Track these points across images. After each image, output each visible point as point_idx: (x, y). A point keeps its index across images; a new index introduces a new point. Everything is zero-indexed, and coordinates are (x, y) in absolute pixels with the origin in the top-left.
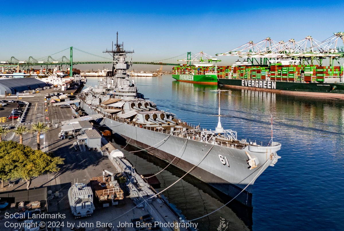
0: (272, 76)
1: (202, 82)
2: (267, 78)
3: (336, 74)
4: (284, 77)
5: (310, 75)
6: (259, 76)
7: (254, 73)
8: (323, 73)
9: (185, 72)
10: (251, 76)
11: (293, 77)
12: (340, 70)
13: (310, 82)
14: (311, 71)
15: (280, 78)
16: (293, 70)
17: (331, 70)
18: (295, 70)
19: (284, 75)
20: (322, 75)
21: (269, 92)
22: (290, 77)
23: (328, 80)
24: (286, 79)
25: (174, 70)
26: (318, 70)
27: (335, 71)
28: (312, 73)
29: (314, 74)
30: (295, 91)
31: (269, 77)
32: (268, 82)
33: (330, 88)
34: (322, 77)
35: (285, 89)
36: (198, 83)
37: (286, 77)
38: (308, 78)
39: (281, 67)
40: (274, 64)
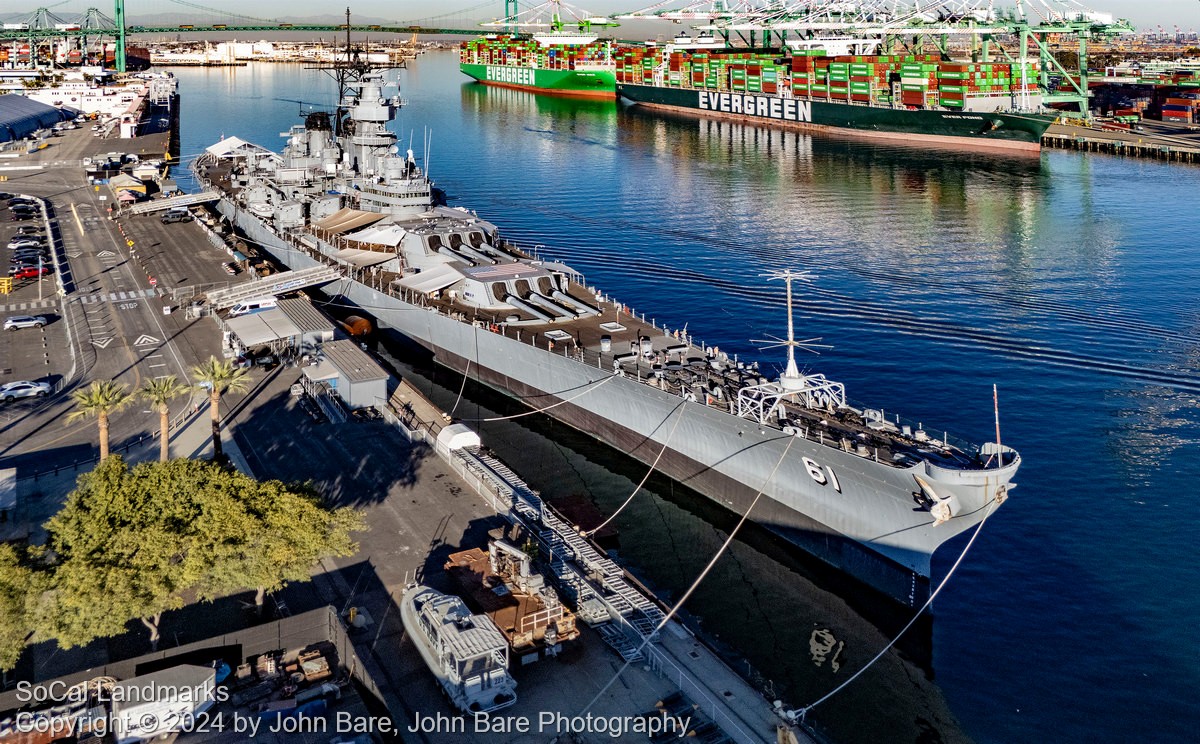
0: (797, 86)
1: (565, 91)
2: (780, 92)
3: (999, 87)
4: (835, 89)
5: (919, 88)
6: (754, 82)
7: (738, 74)
8: (961, 85)
9: (504, 57)
10: (729, 80)
11: (865, 91)
12: (1010, 75)
13: (920, 106)
14: (922, 77)
15: (825, 92)
16: (865, 73)
17: (984, 76)
18: (871, 73)
19: (835, 84)
20: (956, 89)
21: (790, 130)
22: (855, 91)
23: (978, 104)
24: (843, 96)
25: (465, 52)
26: (945, 75)
27: (997, 77)
28: (925, 82)
29: (930, 87)
30: (874, 129)
31: (789, 87)
32: (786, 103)
33: (983, 125)
34: (959, 96)
35: (843, 124)
36: (550, 95)
37: (843, 90)
38: (913, 97)
39: (824, 60)
40: (803, 53)
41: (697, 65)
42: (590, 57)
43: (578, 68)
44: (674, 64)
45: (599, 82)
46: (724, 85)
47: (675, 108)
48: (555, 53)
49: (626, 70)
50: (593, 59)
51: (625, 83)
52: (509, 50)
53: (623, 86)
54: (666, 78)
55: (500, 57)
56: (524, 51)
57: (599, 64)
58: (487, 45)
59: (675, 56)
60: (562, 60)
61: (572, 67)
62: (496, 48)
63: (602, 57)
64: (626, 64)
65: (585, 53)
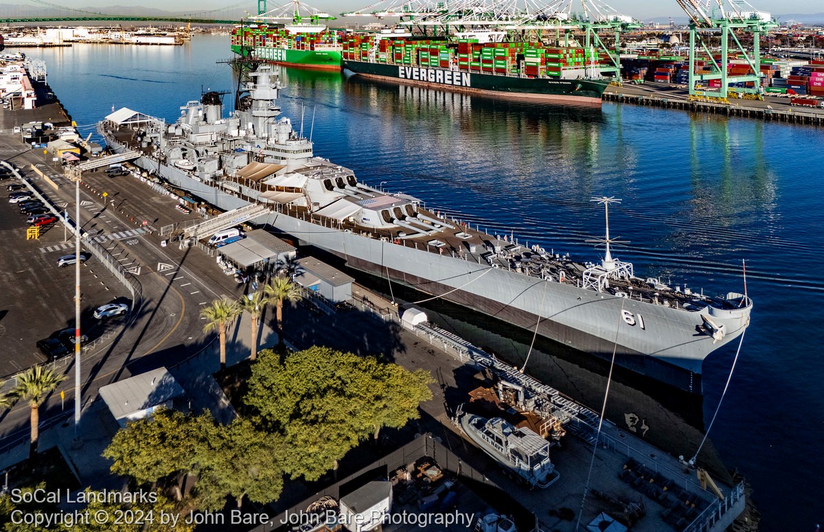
0: (461, 63)
1: (307, 65)
2: (451, 66)
3: (578, 63)
4: (485, 65)
5: (535, 64)
6: (434, 60)
7: (424, 55)
8: (559, 62)
9: (264, 41)
10: (418, 58)
11: (503, 66)
12: (584, 56)
13: (536, 76)
14: (537, 57)
15: (479, 67)
16: (503, 54)
17: (571, 57)
18: (507, 54)
19: (485, 61)
20: (557, 65)
21: (457, 92)
22: (497, 66)
23: (568, 74)
24: (490, 70)
25: (235, 37)
26: (550, 56)
27: (577, 57)
28: (539, 60)
29: (542, 63)
30: (509, 91)
31: (456, 64)
32: (455, 74)
33: (570, 87)
34: (558, 69)
35: (490, 89)
36: (296, 68)
37: (490, 66)
38: (532, 70)
39: (478, 46)
40: (465, 41)
41: (397, 48)
42: (324, 41)
43: (316, 49)
44: (382, 47)
45: (330, 59)
46: (415, 62)
47: (383, 77)
48: (300, 38)
49: (350, 51)
50: (326, 43)
51: (349, 60)
52: (268, 36)
53: (348, 62)
54: (377, 57)
55: (261, 40)
56: (278, 37)
57: (330, 46)
58: (251, 32)
59: (382, 42)
60: (305, 43)
61: (312, 48)
62: (258, 34)
63: (331, 42)
64: (350, 47)
65: (321, 38)
